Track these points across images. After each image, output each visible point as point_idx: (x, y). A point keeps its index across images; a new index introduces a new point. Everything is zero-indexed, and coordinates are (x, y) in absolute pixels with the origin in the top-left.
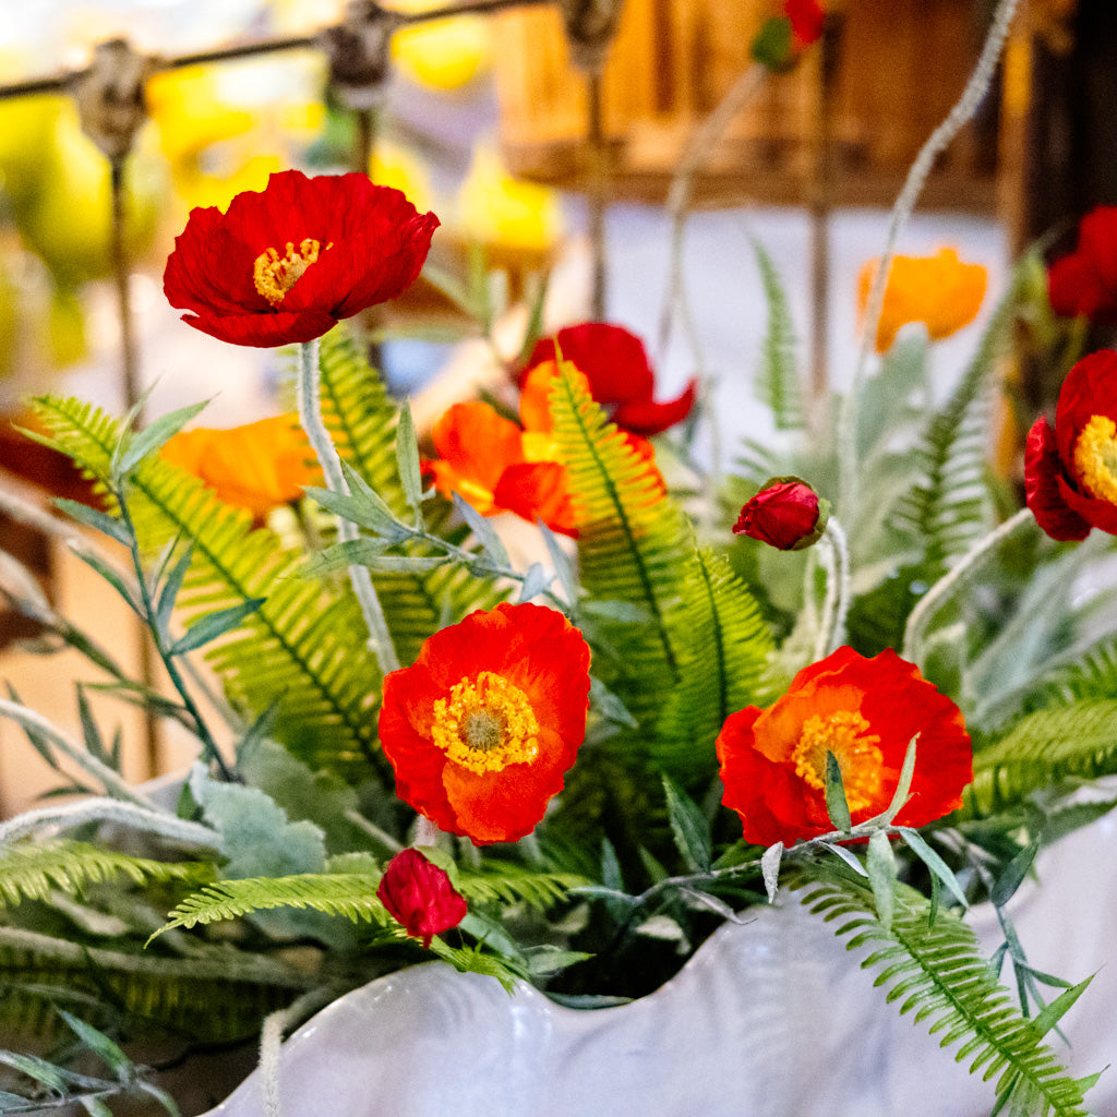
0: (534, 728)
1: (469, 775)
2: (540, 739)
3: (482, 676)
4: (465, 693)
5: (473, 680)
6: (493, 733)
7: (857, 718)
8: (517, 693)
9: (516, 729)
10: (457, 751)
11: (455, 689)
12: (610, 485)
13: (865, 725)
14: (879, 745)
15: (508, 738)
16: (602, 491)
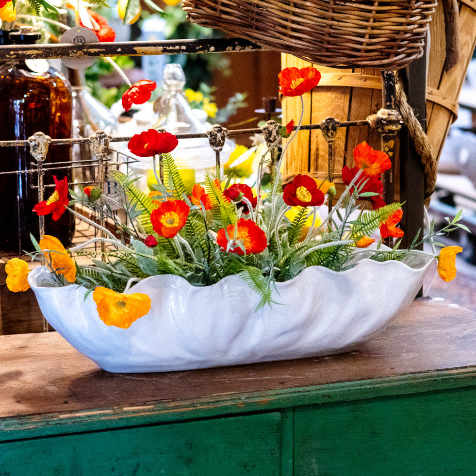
0: (178, 221)
1: (167, 228)
2: (179, 223)
3: (171, 212)
4: (167, 214)
5: (170, 212)
6: (171, 221)
7: (246, 233)
8: (177, 215)
9: (175, 221)
10: (165, 224)
11: (166, 214)
12: (217, 197)
13: (248, 235)
14: (250, 239)
15: (174, 222)
16: (215, 198)
